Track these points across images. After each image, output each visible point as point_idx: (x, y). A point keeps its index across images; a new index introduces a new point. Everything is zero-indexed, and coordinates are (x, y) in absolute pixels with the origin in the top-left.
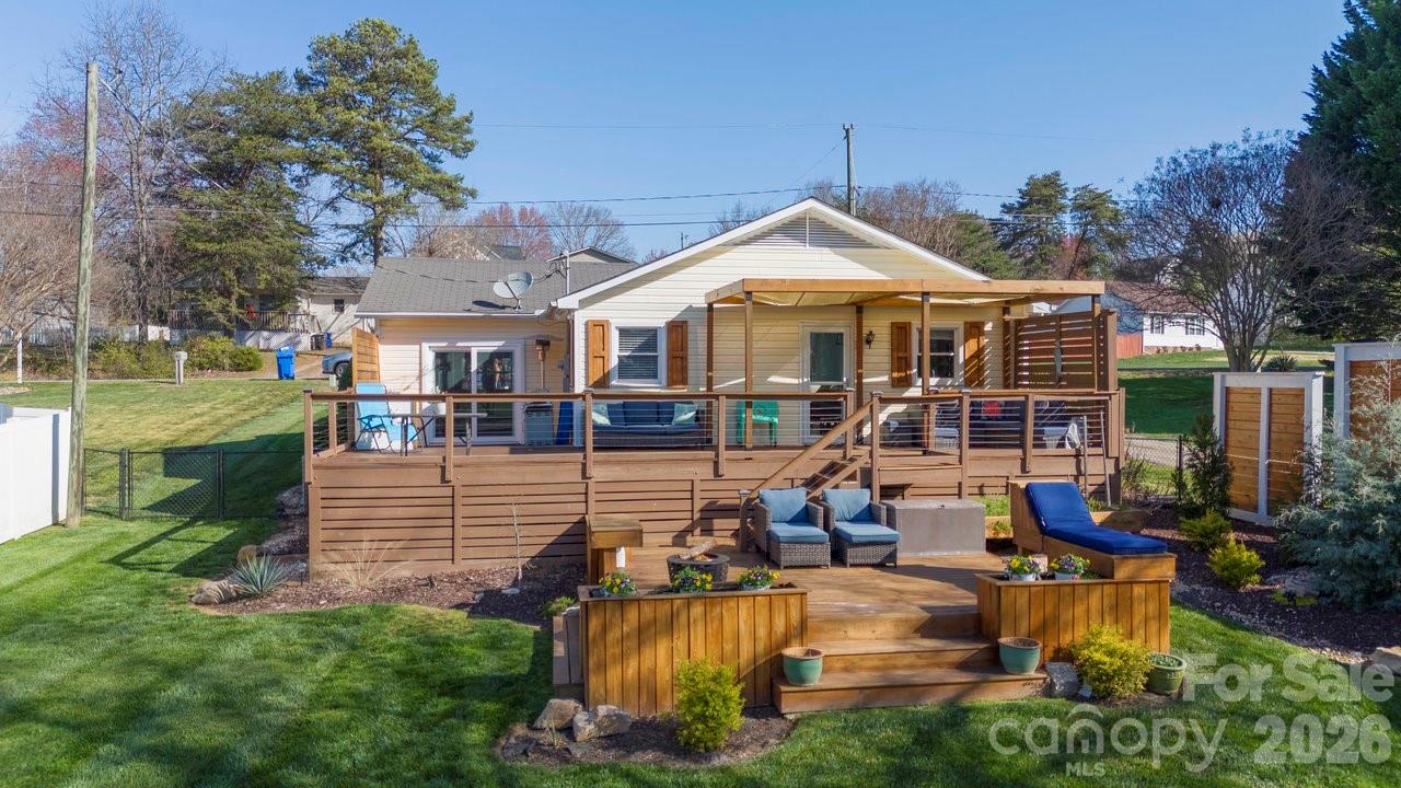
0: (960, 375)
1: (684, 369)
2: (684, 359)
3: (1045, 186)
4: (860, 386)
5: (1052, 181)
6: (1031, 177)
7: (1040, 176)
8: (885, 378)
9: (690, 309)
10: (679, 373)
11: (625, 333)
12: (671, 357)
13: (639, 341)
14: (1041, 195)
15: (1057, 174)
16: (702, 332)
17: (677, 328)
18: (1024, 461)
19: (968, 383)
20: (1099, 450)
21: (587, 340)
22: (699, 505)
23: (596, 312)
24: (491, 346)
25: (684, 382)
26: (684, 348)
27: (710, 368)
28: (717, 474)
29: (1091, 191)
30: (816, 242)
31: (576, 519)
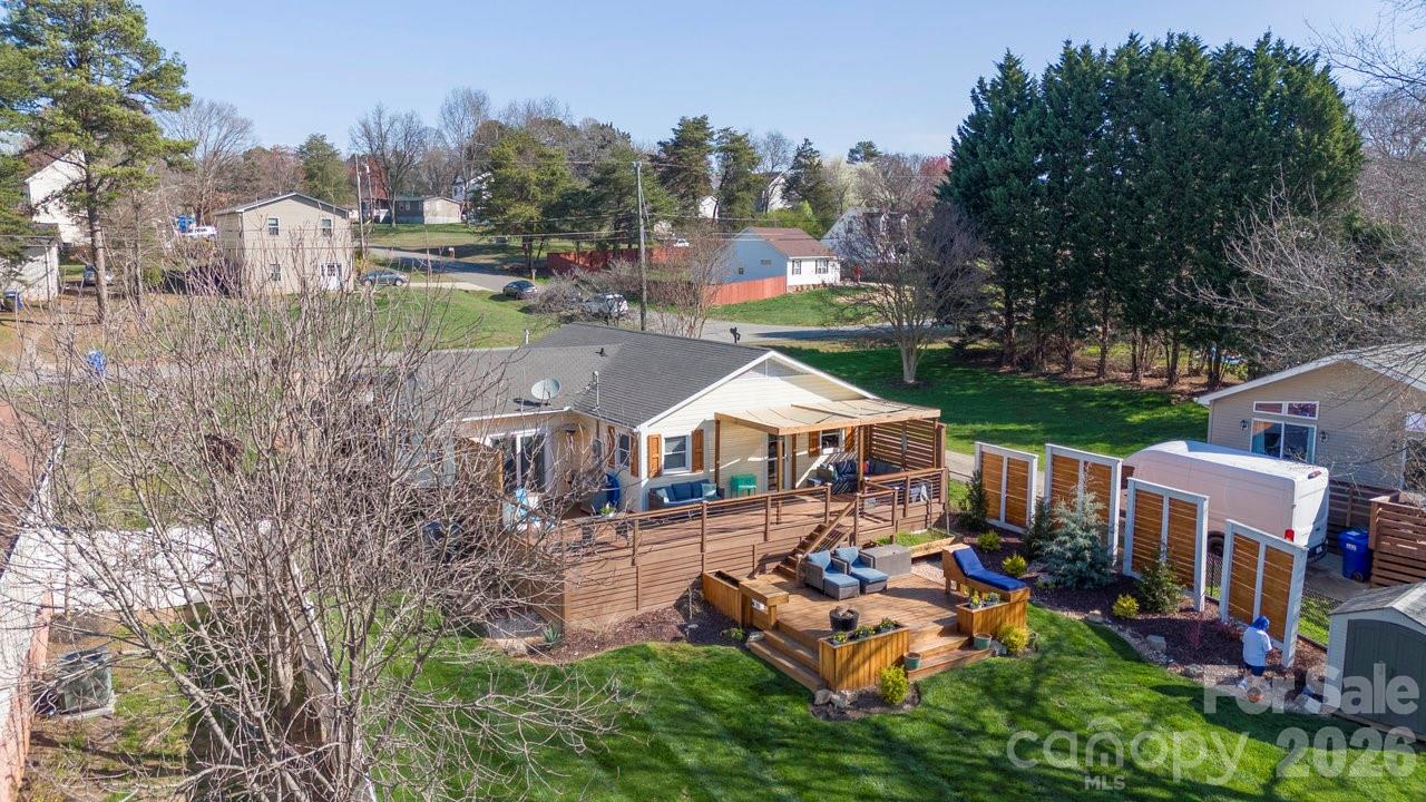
0: (842, 446)
1: (701, 459)
2: (701, 453)
3: (697, 129)
4: (794, 457)
5: (700, 124)
6: (683, 119)
7: (691, 118)
8: (806, 452)
9: (705, 422)
10: (698, 463)
11: (668, 440)
12: (694, 453)
13: (675, 444)
14: (691, 137)
15: (705, 118)
16: (712, 435)
17: (698, 435)
18: (904, 510)
19: (847, 450)
20: (937, 500)
21: (648, 448)
22: (758, 558)
23: (653, 431)
24: (530, 432)
25: (701, 467)
26: (701, 446)
27: (717, 458)
28: (766, 539)
29: (730, 134)
30: (771, 374)
31: (697, 575)
